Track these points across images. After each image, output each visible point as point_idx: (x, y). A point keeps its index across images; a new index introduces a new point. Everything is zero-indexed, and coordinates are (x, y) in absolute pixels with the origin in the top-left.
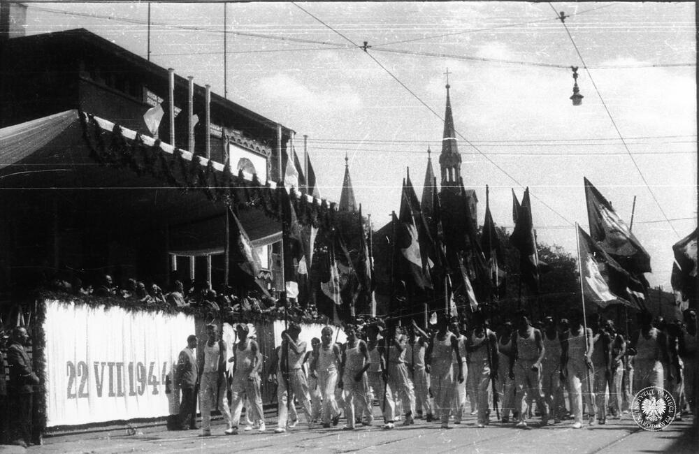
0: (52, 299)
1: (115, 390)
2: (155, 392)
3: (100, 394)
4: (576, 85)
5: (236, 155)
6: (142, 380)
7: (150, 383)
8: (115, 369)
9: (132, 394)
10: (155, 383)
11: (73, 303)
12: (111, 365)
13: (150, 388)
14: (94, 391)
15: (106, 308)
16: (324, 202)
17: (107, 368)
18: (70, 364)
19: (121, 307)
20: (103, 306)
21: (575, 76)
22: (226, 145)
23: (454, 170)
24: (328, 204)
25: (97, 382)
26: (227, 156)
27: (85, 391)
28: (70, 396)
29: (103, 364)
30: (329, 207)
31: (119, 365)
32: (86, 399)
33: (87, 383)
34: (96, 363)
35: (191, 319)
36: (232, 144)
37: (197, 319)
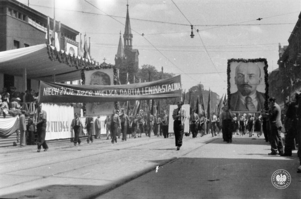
1: (55, 130)
2: (65, 131)
3: (52, 131)
4: (192, 31)
5: (68, 46)
6: (61, 127)
7: (63, 128)
8: (55, 123)
9: (59, 131)
10: (64, 128)
12: (54, 122)
13: (63, 129)
17: (54, 123)
20: (53, 105)
21: (192, 28)
22: (65, 43)
23: (129, 41)
25: (51, 125)
26: (65, 46)
27: (49, 130)
29: (53, 122)
31: (57, 122)
32: (49, 133)
33: (49, 128)
34: (51, 122)
35: (73, 108)
36: (68, 42)
37: (74, 108)
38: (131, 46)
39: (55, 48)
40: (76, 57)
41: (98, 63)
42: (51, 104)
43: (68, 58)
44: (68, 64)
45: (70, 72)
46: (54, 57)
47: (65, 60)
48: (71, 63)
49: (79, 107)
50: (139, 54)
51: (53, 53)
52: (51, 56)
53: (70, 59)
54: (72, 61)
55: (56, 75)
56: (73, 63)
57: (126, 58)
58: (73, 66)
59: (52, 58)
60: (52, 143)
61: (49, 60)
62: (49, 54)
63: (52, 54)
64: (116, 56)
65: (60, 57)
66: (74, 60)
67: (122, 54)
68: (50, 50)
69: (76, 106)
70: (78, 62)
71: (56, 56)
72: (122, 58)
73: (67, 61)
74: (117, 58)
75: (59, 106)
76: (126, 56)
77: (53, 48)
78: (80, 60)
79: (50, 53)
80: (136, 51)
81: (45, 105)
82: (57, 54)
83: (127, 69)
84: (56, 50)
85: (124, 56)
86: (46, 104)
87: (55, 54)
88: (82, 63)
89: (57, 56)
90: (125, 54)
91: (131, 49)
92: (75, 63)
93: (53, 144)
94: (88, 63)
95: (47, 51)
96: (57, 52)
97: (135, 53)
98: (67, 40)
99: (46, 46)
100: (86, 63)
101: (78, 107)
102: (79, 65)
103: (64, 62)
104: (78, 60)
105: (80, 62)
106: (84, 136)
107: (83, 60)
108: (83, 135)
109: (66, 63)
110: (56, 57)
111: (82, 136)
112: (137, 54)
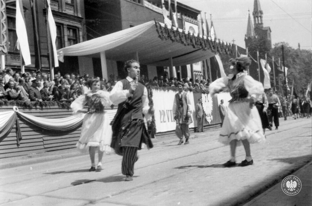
0: (154, 89)
1: (172, 120)
3: (169, 121)
11: (159, 90)
14: (167, 121)
15: (168, 91)
16: (230, 44)
17: (170, 112)
18: (160, 111)
19: (172, 90)
20: (167, 90)
22: (184, 22)
23: (259, 18)
24: (231, 44)
25: (168, 116)
26: (184, 26)
27: (165, 120)
28: (161, 122)
29: (169, 110)
30: (231, 46)
32: (165, 123)
33: (165, 117)
34: (167, 110)
35: (192, 93)
36: (186, 21)
37: (194, 93)
38: (262, 24)
39: (166, 25)
40: (191, 34)
41: (219, 40)
42: (165, 90)
43: (182, 36)
44: (182, 43)
45: (188, 53)
46: (165, 36)
47: (178, 38)
48: (186, 42)
49: (200, 92)
50: (271, 31)
51: (164, 31)
52: (161, 34)
53: (184, 37)
54: (187, 39)
55: (173, 58)
56: (189, 41)
57: (256, 37)
58: (188, 45)
59: (162, 36)
60: (169, 135)
61: (159, 39)
62: (158, 32)
63: (162, 32)
64: (246, 36)
65: (172, 35)
66: (190, 38)
67: (253, 34)
68: (159, 27)
69: (196, 91)
70: (195, 39)
71: (167, 34)
72: (253, 38)
73: (181, 40)
74: (247, 38)
75: (175, 92)
76: (256, 35)
77: (163, 25)
78: (196, 37)
79: (160, 31)
80: (268, 29)
81: (157, 91)
82: (168, 32)
83: (258, 48)
84: (167, 28)
85: (255, 35)
86: (159, 91)
87: (166, 32)
88: (199, 41)
89: (169, 34)
90: (255, 32)
91: (262, 27)
92: (191, 41)
93: (171, 136)
94: (207, 41)
95: (156, 29)
96: (168, 29)
97: (267, 30)
98: (186, 19)
99: (155, 23)
100: (204, 41)
101: (198, 92)
102: (196, 44)
103: (177, 41)
104: (195, 38)
105: (197, 40)
106: (208, 124)
107: (200, 38)
108: (206, 123)
109: (180, 41)
110: (167, 36)
111: (206, 125)
112: (268, 32)
